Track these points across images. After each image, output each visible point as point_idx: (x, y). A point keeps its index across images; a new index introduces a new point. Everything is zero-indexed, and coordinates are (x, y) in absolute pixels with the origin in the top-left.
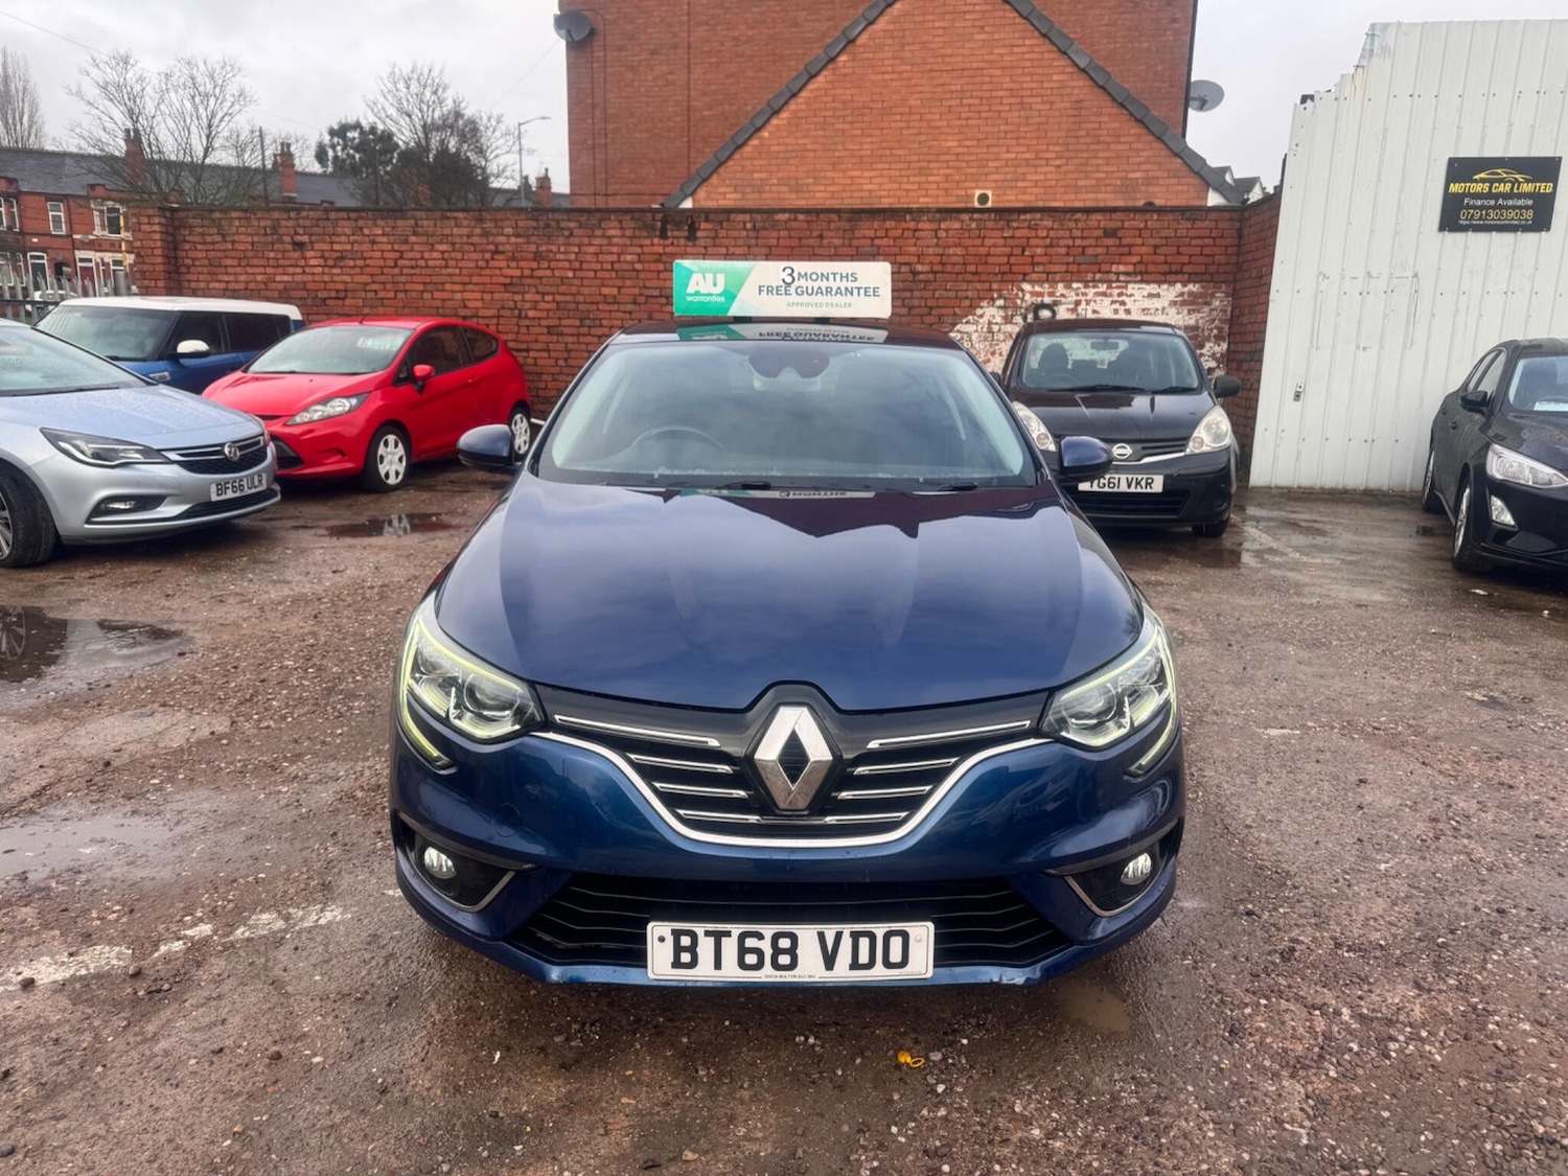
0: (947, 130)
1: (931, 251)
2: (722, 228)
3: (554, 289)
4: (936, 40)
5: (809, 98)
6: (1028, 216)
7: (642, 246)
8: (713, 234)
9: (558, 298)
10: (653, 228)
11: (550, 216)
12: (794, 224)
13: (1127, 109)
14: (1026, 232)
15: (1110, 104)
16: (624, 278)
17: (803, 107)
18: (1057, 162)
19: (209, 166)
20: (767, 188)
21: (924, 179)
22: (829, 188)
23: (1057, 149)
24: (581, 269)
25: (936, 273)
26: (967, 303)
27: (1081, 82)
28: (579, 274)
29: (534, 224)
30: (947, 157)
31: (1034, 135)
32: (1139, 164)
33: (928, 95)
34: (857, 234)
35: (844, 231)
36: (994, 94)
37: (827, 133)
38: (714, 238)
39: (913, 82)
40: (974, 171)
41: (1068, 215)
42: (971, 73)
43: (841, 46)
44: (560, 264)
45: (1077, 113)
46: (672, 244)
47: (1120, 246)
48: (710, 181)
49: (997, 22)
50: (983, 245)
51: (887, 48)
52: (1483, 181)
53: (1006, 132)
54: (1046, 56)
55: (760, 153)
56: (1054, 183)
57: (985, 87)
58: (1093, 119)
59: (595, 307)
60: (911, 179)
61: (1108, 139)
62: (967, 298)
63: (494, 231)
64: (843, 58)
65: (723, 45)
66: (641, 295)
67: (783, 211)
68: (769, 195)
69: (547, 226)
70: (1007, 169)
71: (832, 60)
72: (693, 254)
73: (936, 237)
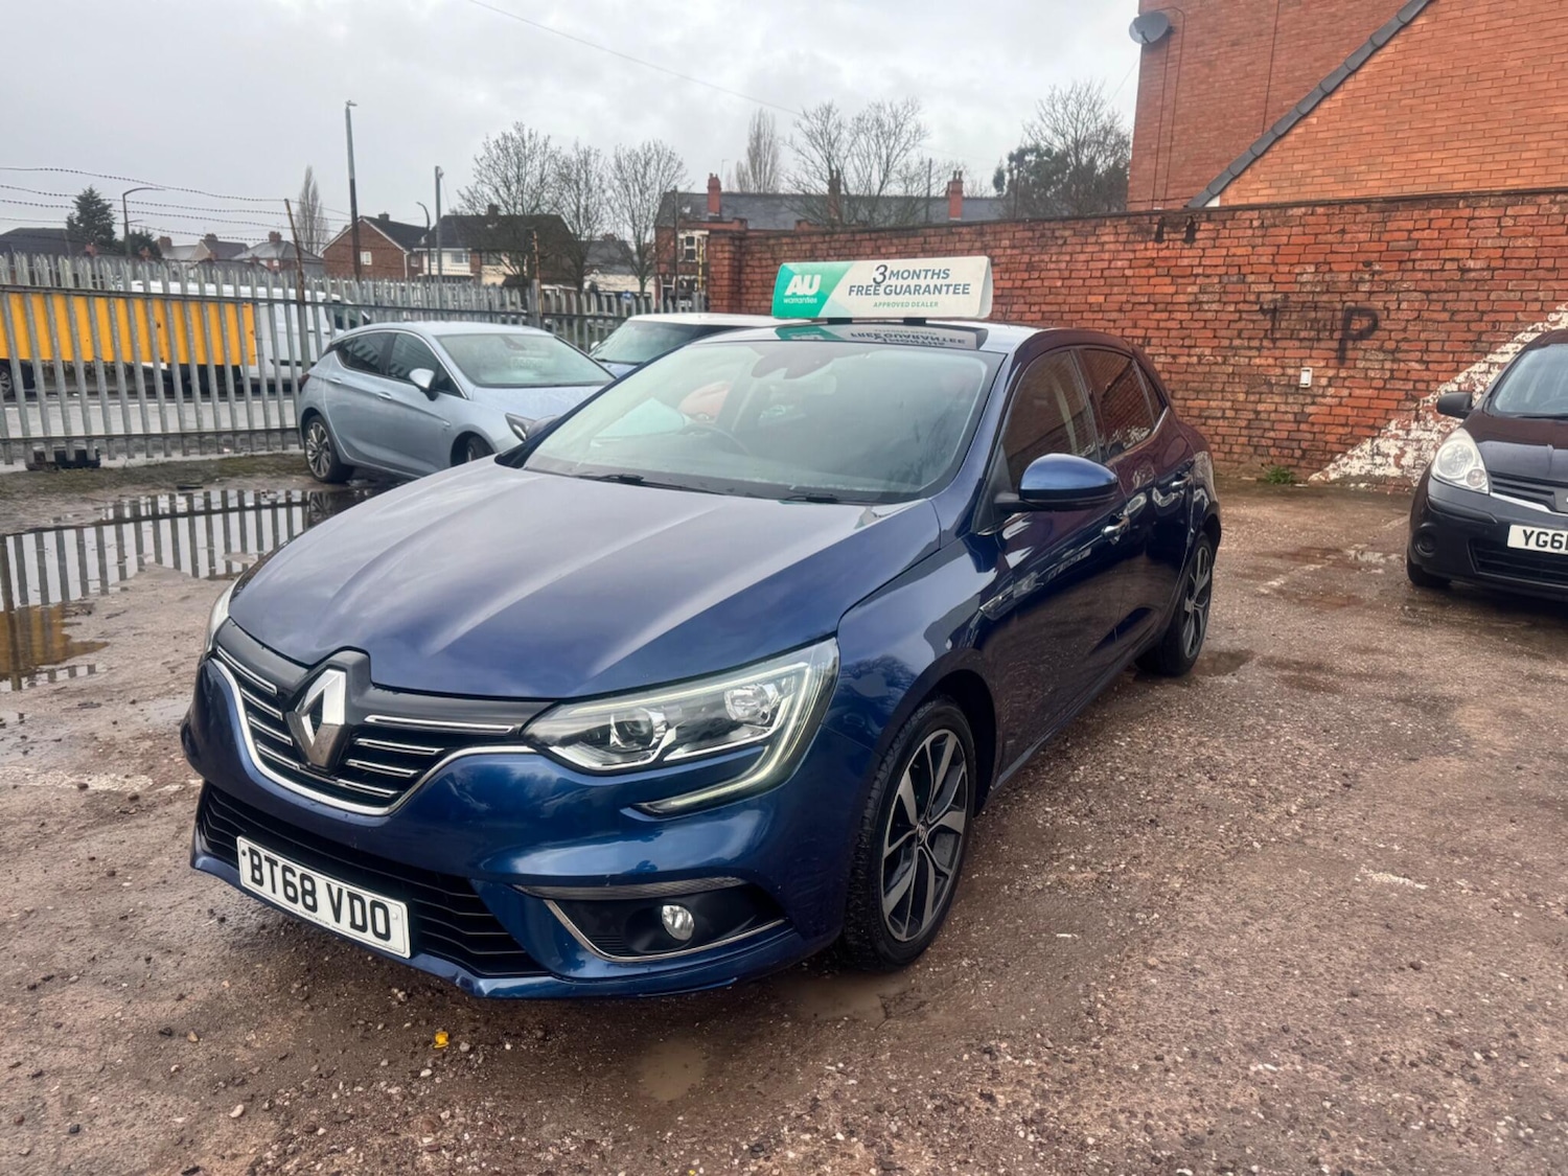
1: (1489, 242)
2: (1225, 228)
3: (1041, 300)
5: (1372, 74)
7: (1135, 251)
8: (1214, 235)
9: (1045, 308)
10: (1149, 232)
11: (1047, 225)
12: (1311, 219)
16: (1112, 286)
17: (1364, 84)
19: (883, 197)
20: (1309, 180)
21: (1516, 156)
22: (1384, 176)
24: (1070, 278)
25: (1494, 269)
26: (1537, 306)
28: (1067, 283)
29: (1030, 234)
30: (1553, 127)
33: (1534, 52)
34: (1390, 226)
35: (1373, 223)
37: (1390, 113)
38: (1214, 239)
39: (1513, 38)
43: (1419, 7)
44: (1050, 274)
46: (1167, 247)
48: (1242, 177)
55: (1304, 142)
59: (1079, 315)
60: (1498, 157)
63: (992, 244)
64: (1421, 21)
65: (1315, 25)
66: (1128, 302)
68: (1309, 188)
69: (1043, 236)
71: (1406, 25)
72: (1188, 257)
73: (1499, 226)
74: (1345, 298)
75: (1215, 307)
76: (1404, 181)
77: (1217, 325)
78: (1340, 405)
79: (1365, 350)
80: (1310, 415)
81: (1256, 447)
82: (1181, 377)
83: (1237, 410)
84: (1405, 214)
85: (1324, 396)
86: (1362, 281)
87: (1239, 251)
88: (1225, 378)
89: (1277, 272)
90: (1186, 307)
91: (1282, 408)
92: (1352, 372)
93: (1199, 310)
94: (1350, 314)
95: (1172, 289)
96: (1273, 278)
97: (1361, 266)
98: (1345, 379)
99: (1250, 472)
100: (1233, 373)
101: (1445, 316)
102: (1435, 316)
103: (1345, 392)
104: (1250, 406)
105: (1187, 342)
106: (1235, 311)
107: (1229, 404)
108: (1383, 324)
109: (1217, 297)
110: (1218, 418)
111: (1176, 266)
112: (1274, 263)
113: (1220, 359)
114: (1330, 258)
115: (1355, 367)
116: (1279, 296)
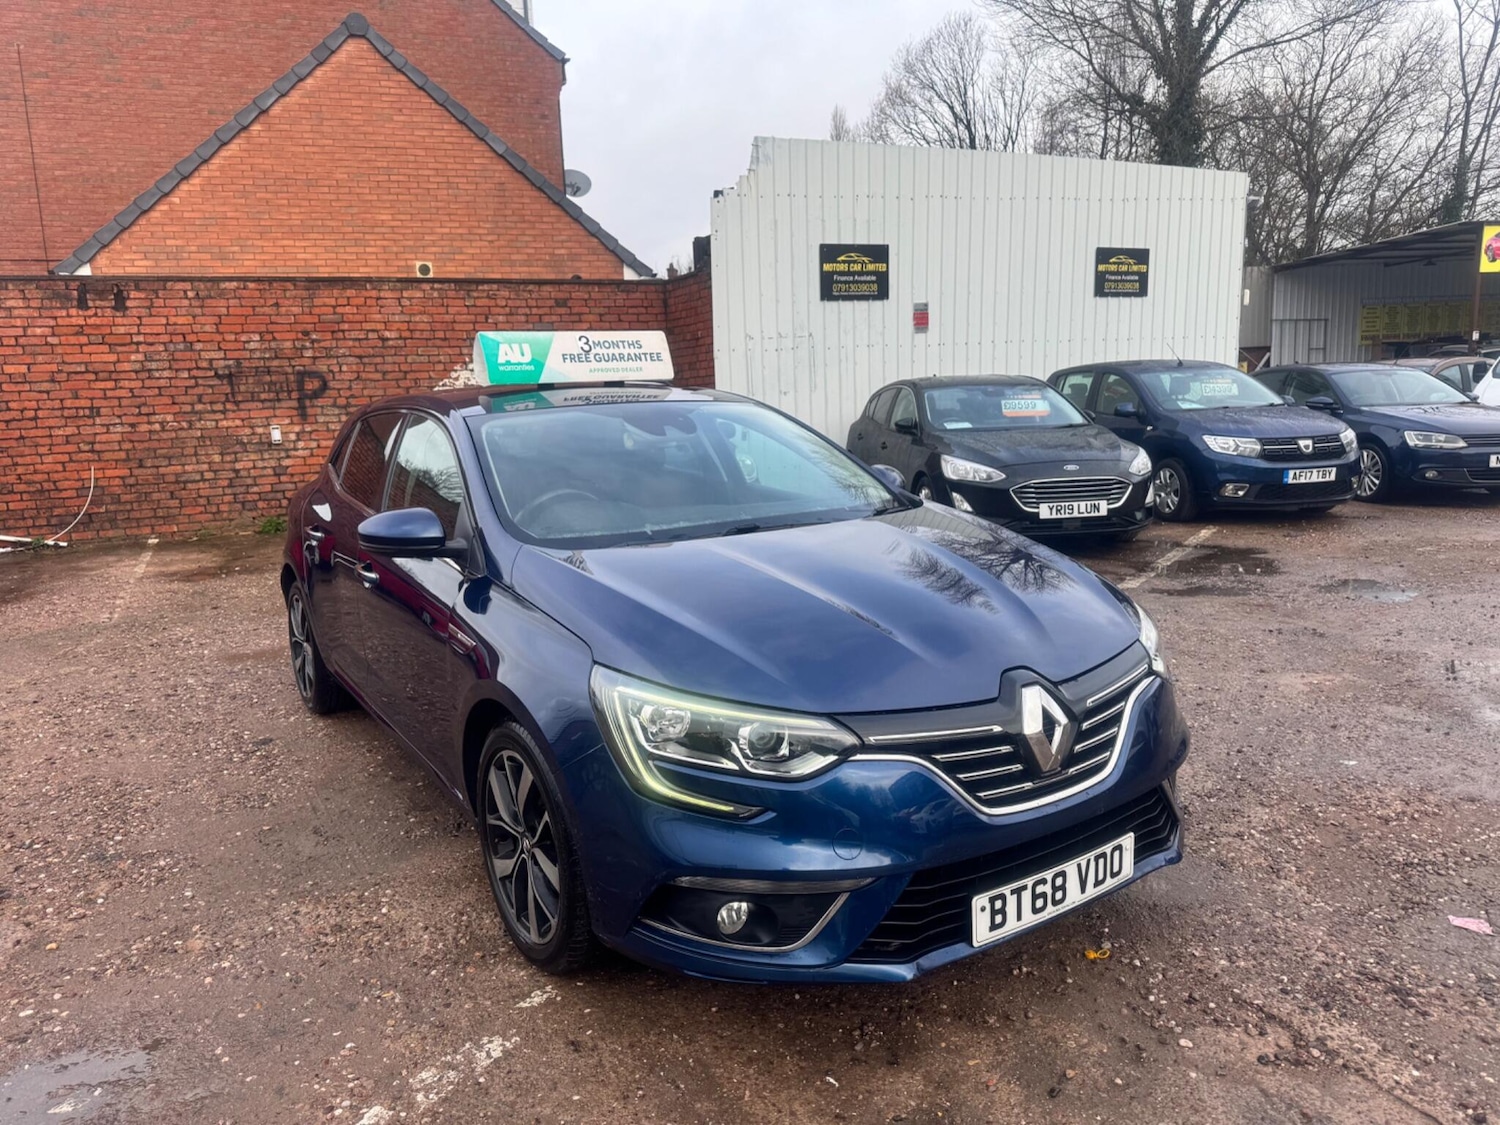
0: (379, 204)
2: (157, 297)
4: (355, 117)
5: (223, 166)
6: (486, 287)
7: (55, 318)
8: (148, 304)
10: (68, 298)
12: (245, 293)
13: (545, 193)
14: (485, 302)
15: (529, 187)
16: (34, 354)
17: (218, 174)
18: (490, 238)
20: (185, 255)
21: (361, 250)
22: (258, 257)
23: (487, 226)
25: (405, 339)
26: (441, 367)
27: (501, 166)
30: (383, 230)
31: (464, 212)
32: (562, 242)
33: (355, 170)
34: (317, 302)
35: (302, 299)
36: (420, 172)
37: (248, 202)
38: (149, 308)
39: (337, 156)
40: (411, 243)
41: (522, 287)
42: (395, 151)
43: (253, 116)
45: (502, 193)
46: (96, 315)
47: (571, 314)
48: (112, 247)
49: (414, 106)
50: (447, 313)
51: (304, 122)
52: (844, 262)
53: (438, 208)
54: (466, 141)
55: (172, 219)
56: (489, 257)
57: (410, 166)
58: (516, 200)
60: (348, 250)
61: (532, 219)
62: (440, 362)
64: (256, 127)
66: (60, 371)
67: (230, 279)
68: (188, 263)
70: (443, 243)
71: (245, 128)
72: (123, 326)
73: (400, 305)
74: (293, 363)
75: (166, 374)
76: (277, 263)
77: (173, 391)
78: (312, 455)
79: (322, 407)
80: (288, 467)
81: (243, 503)
82: (146, 445)
83: (215, 472)
84: (326, 293)
85: (296, 449)
86: (304, 348)
87: (180, 320)
88: (195, 443)
89: (224, 340)
90: (133, 376)
91: (260, 464)
92: (315, 427)
93: (149, 378)
94: (302, 375)
95: (113, 358)
96: (222, 345)
97: (300, 335)
98: (311, 432)
99: (243, 527)
100: (202, 436)
101: (378, 376)
102: (371, 376)
103: (314, 444)
104: (228, 466)
105: (144, 410)
106: (190, 378)
107: (205, 467)
108: (331, 384)
109: (167, 365)
110: (198, 481)
111: (111, 334)
112: (218, 332)
113: (185, 425)
114: (272, 328)
115: (317, 422)
116: (231, 362)
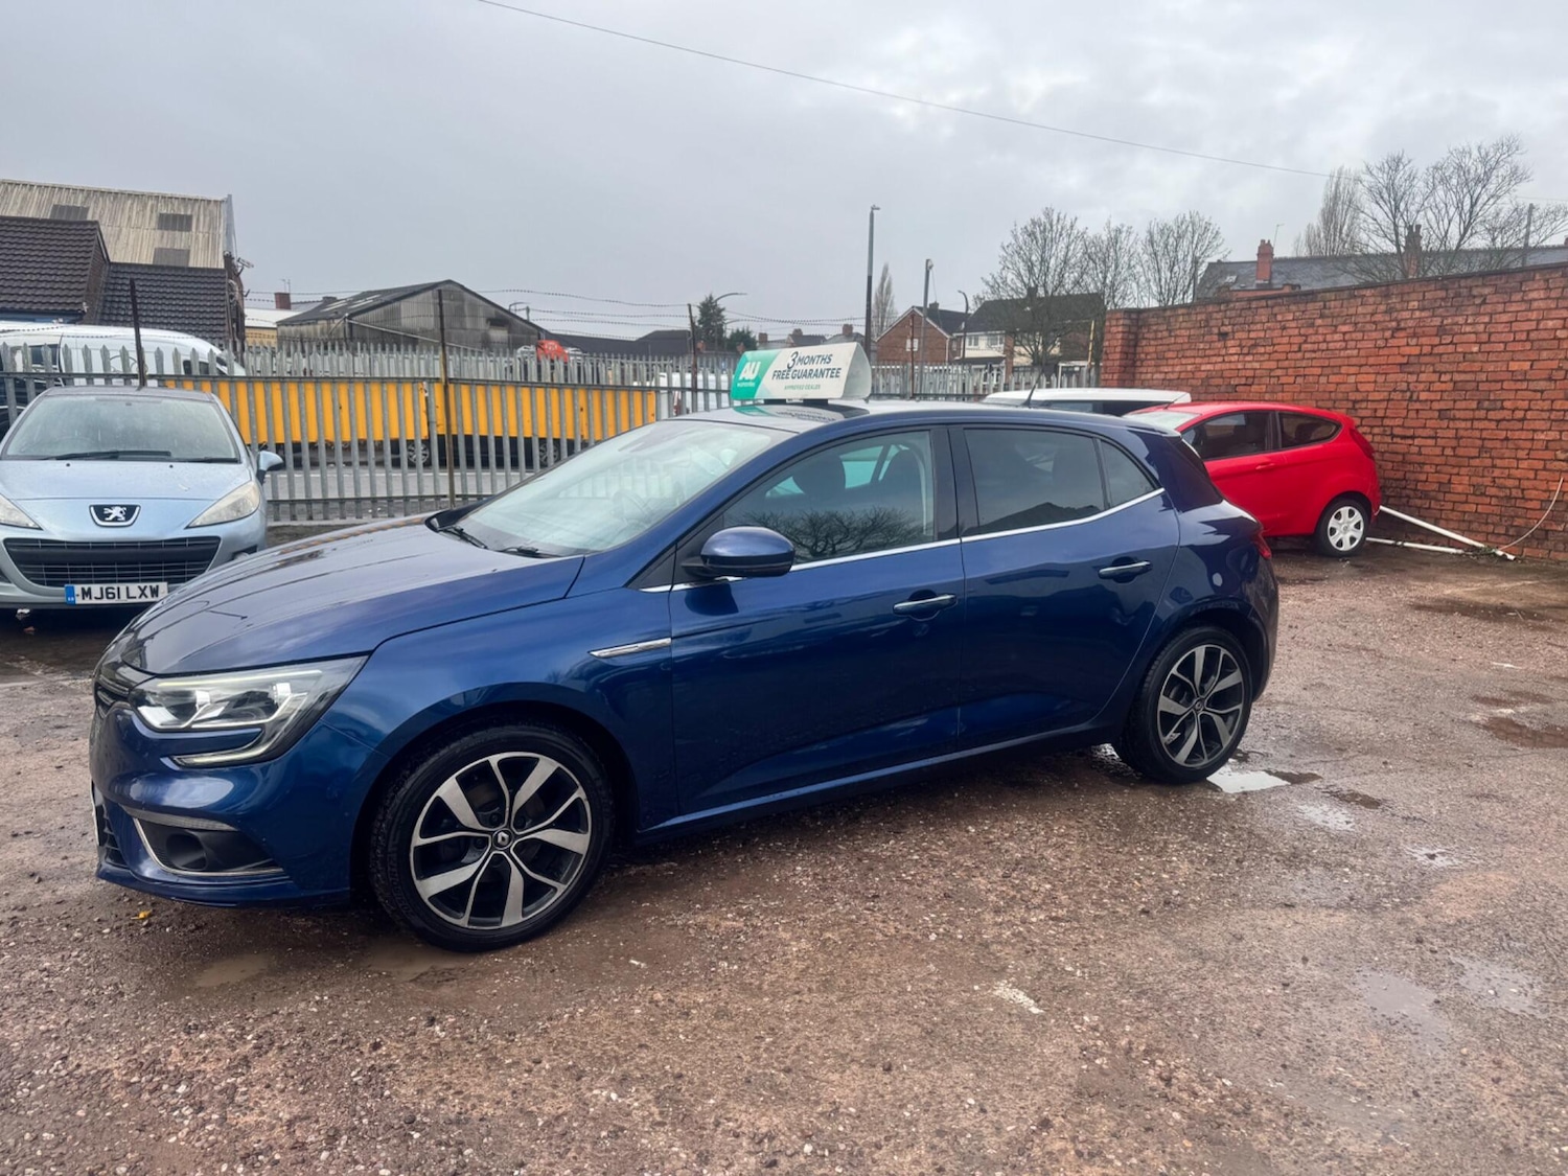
3: (1453, 367)
9: (1457, 377)
11: (1463, 283)
16: (1540, 350)
19: (1466, 252)
24: (1489, 342)
28: (1485, 347)
29: (1442, 294)
44: (1465, 338)
59: (1499, 385)
63: (1398, 306)
66: (1560, 368)
69: (1458, 295)
